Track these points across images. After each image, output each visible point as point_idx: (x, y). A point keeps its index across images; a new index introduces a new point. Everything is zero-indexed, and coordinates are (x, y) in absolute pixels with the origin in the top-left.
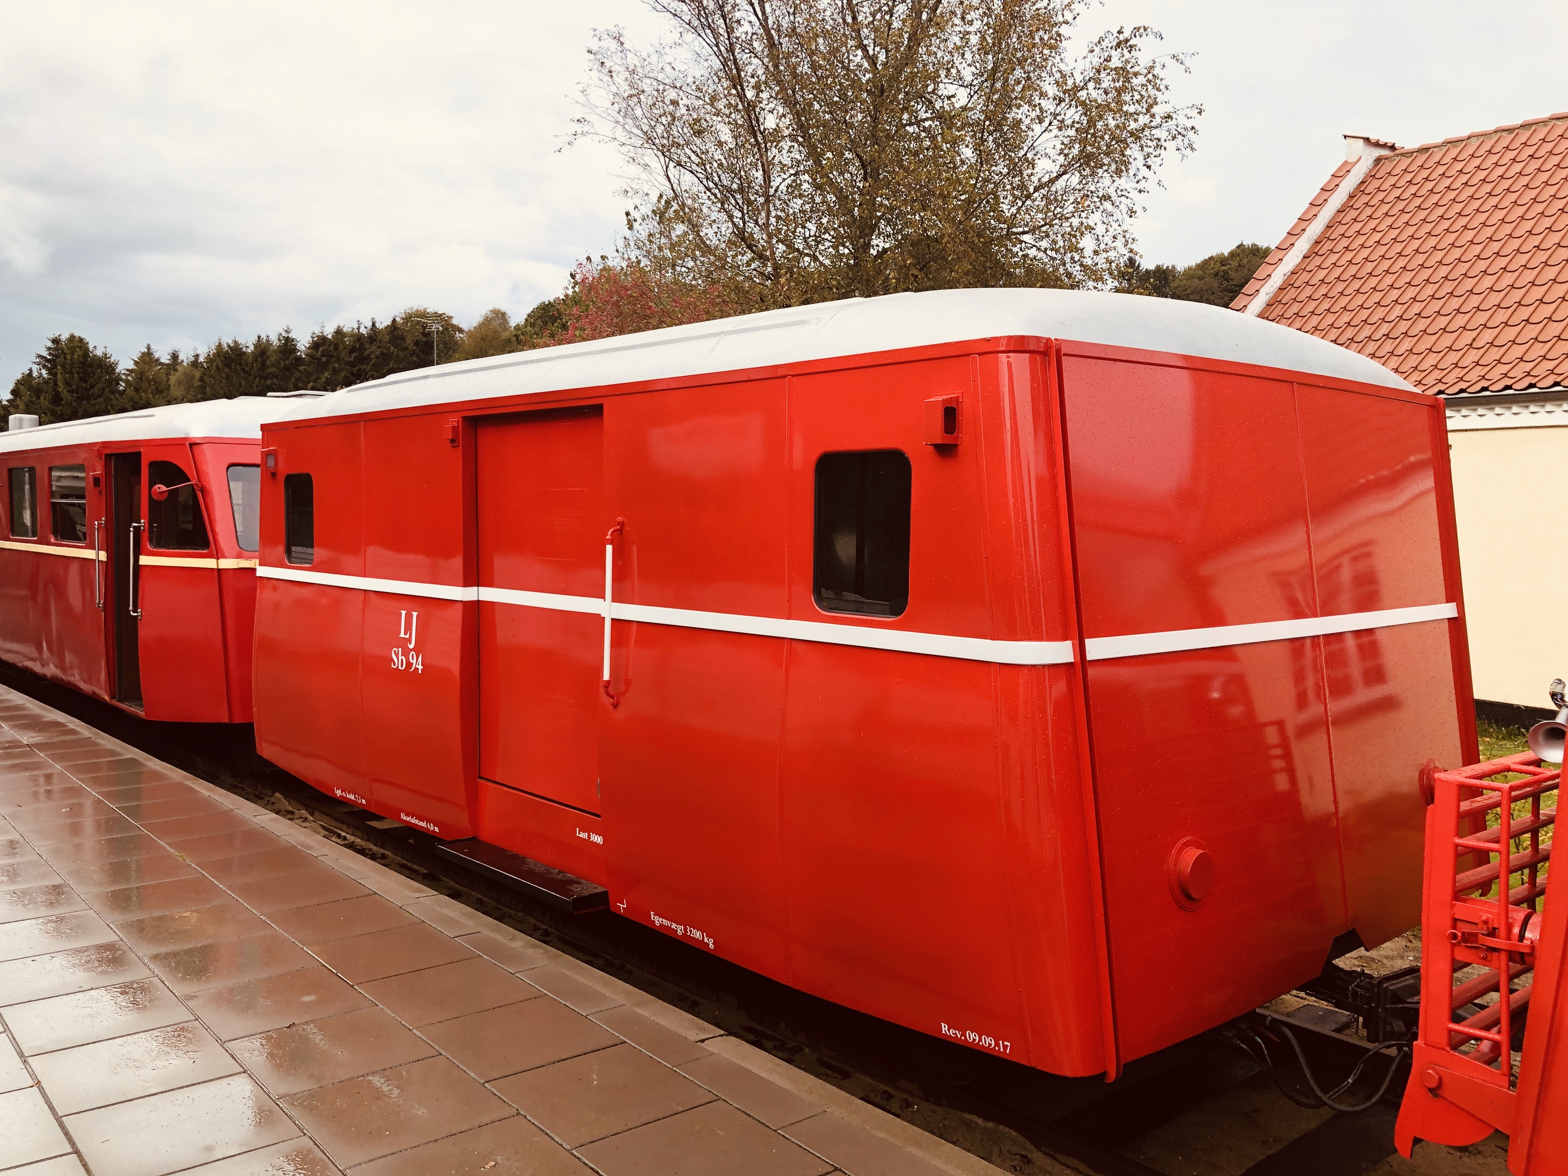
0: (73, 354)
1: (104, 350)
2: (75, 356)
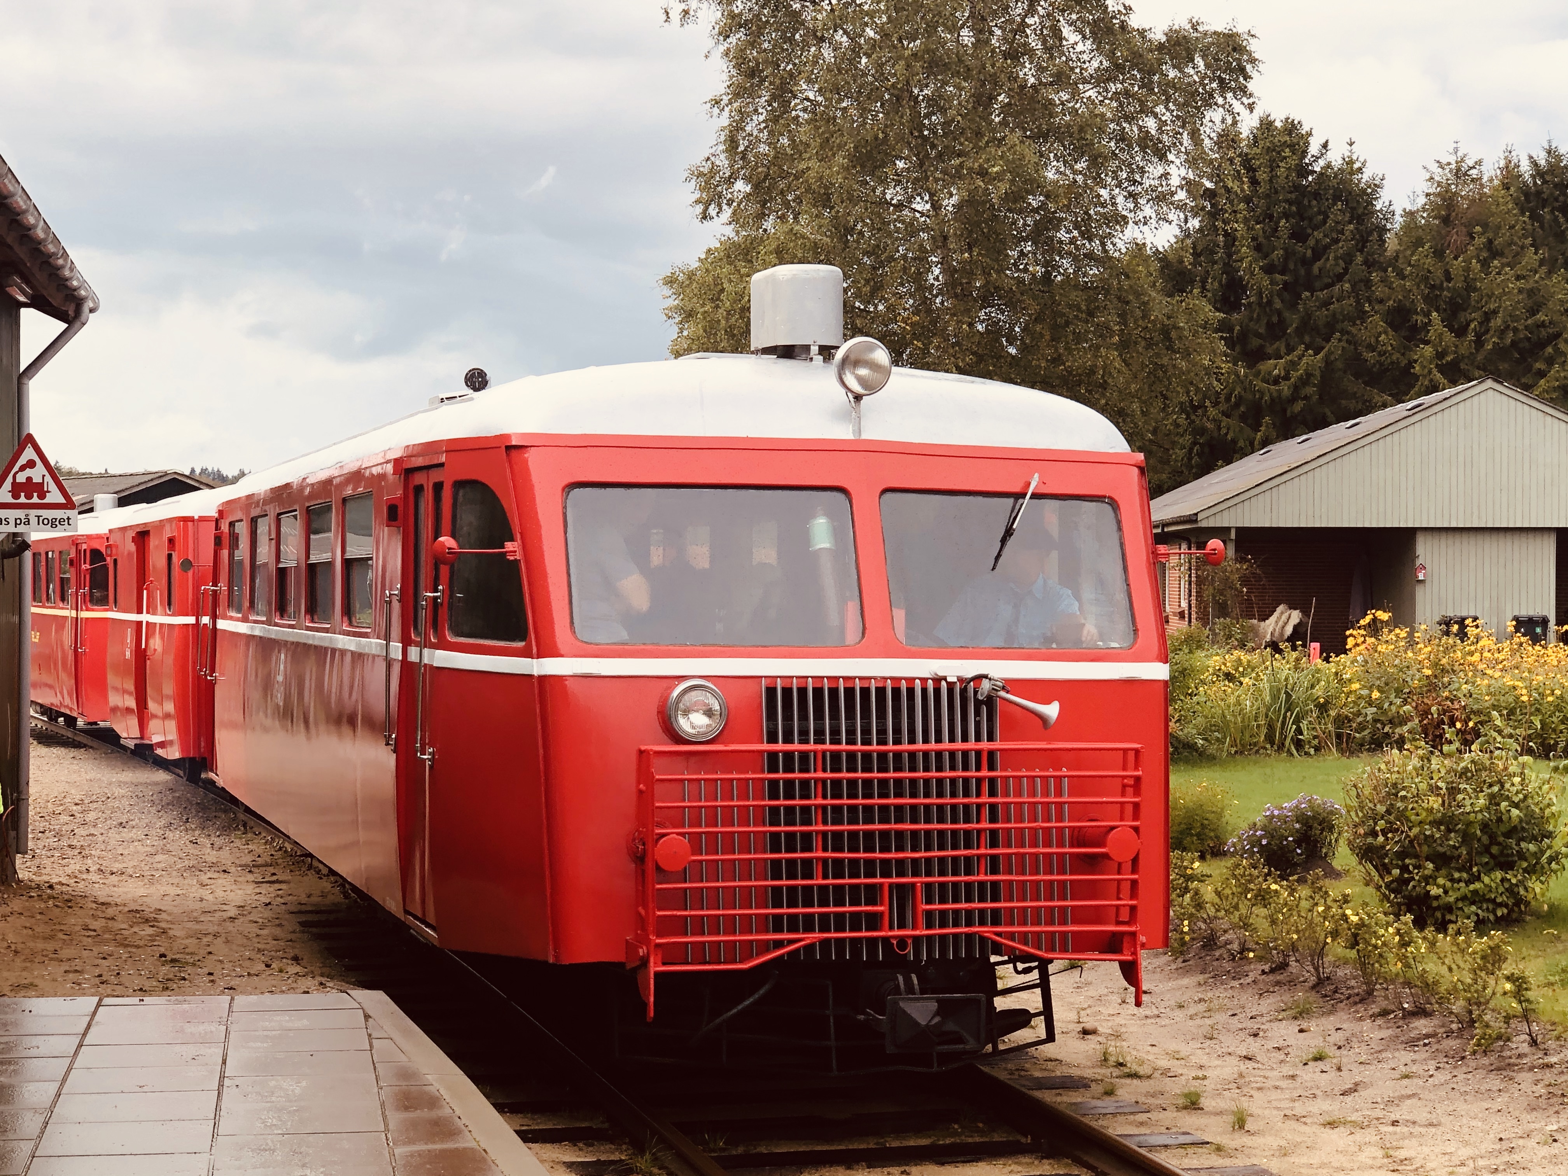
0: (1273, 166)
1: (1345, 150)
2: (1281, 172)
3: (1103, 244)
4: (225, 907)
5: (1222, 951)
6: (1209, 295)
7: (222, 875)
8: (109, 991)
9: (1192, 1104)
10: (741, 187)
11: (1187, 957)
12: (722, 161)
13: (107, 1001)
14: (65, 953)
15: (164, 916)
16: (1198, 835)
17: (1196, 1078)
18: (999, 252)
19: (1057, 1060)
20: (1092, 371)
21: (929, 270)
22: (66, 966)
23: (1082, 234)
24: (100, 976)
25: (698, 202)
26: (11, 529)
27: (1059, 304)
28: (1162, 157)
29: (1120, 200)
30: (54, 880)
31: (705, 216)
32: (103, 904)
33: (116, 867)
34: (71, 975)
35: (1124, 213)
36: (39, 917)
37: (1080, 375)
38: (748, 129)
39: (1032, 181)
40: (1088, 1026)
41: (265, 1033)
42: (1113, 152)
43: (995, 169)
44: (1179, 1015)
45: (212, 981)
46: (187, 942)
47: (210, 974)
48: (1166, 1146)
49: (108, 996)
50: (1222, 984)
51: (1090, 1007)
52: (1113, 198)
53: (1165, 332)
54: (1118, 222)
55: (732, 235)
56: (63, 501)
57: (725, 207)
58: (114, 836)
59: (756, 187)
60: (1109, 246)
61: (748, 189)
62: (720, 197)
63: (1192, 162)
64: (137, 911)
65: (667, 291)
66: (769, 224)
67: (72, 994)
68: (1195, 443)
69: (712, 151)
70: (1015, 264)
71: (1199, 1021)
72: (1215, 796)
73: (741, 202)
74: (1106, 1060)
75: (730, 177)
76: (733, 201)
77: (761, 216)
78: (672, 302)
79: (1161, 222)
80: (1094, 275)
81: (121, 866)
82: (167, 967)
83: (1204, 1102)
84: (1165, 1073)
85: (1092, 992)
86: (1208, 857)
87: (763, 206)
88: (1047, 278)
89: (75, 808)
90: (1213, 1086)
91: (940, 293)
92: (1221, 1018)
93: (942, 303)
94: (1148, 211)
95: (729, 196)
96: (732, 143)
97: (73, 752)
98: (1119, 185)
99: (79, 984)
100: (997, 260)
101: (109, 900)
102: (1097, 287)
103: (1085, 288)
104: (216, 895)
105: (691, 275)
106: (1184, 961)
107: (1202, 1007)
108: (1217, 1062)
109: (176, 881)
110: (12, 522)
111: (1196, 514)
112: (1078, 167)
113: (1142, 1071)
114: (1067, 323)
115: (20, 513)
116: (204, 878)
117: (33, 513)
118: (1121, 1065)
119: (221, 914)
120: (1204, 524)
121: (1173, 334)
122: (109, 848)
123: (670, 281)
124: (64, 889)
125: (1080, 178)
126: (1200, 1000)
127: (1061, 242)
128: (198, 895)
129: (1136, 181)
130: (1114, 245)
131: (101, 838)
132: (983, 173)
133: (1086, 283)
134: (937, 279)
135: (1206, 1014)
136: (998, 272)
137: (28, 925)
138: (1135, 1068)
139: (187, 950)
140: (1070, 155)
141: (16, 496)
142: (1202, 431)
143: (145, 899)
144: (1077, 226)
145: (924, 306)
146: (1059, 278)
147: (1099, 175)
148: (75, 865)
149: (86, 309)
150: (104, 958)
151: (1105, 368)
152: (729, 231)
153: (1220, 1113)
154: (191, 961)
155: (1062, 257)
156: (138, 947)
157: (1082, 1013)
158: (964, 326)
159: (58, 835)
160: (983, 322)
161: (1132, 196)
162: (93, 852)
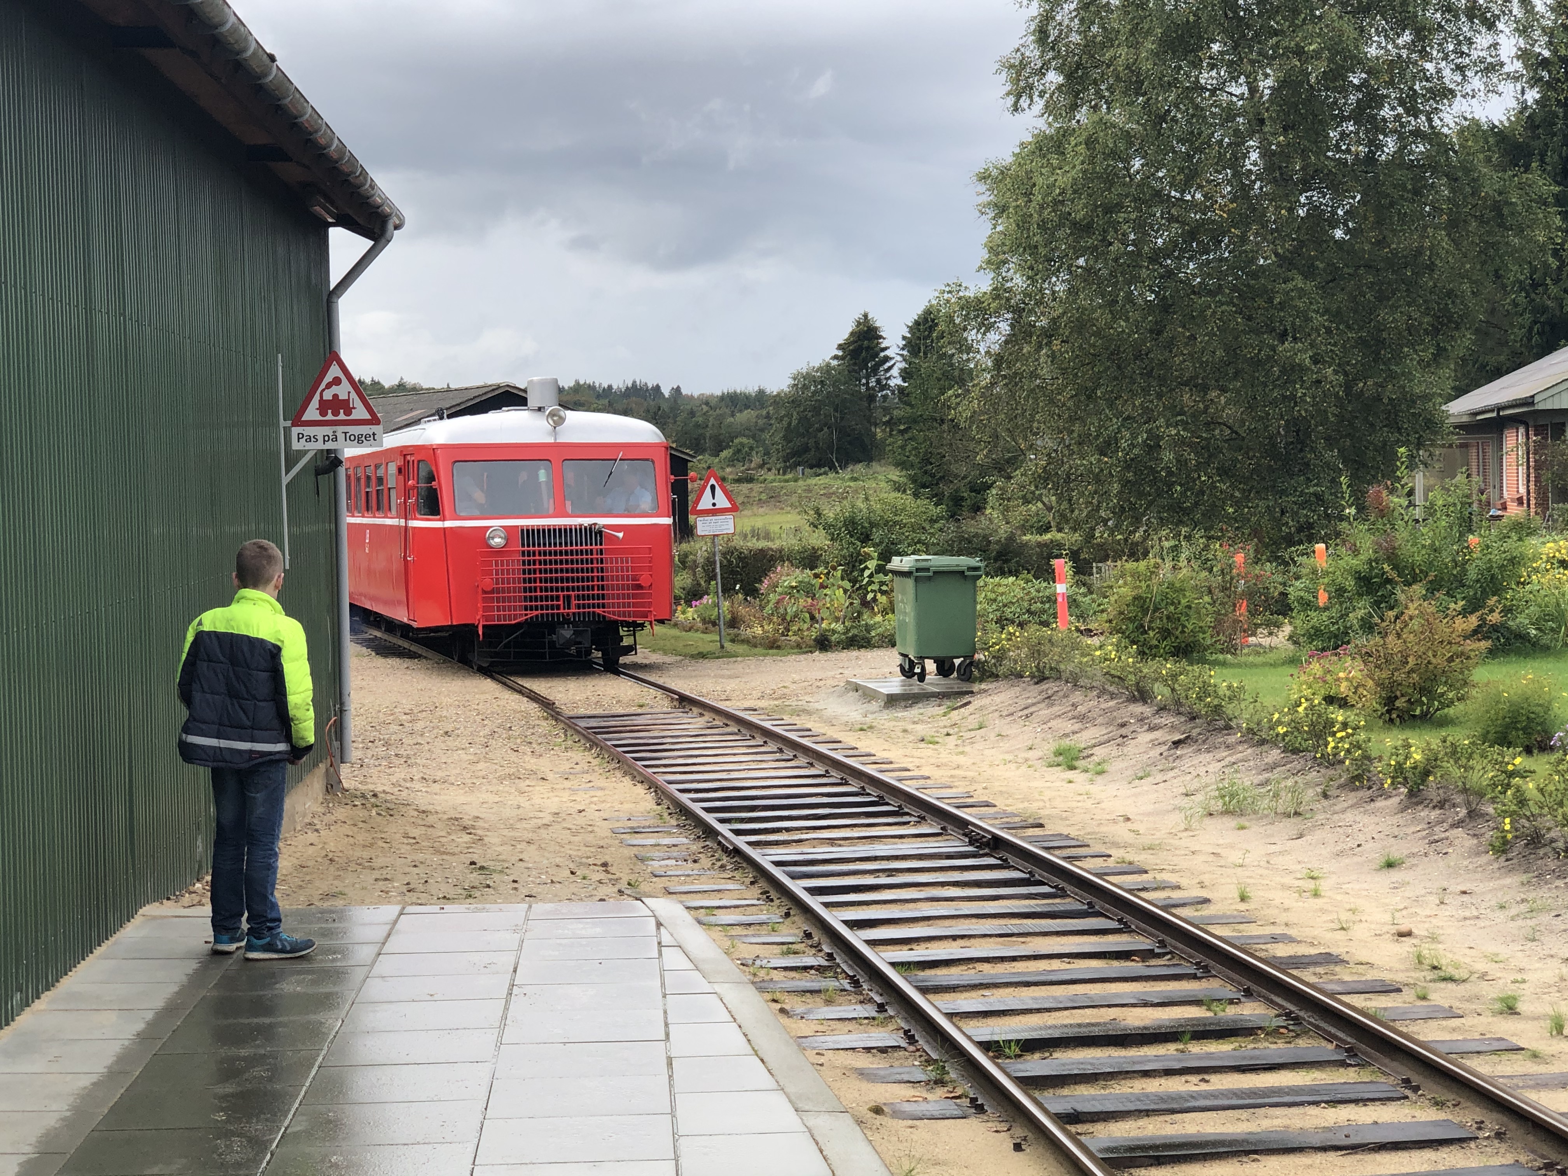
3: (1430, 120)
4: (541, 815)
5: (1548, 849)
6: (1549, 168)
7: (541, 783)
8: (414, 900)
9: (1510, 1009)
10: (1054, 78)
11: (1510, 855)
12: (1033, 52)
13: (409, 909)
14: (378, 862)
15: (480, 823)
16: (1524, 729)
17: (1515, 982)
18: (1317, 134)
19: (1367, 963)
20: (1419, 252)
21: (1245, 156)
22: (376, 874)
23: (1408, 112)
24: (408, 884)
25: (1008, 94)
26: (320, 446)
27: (1383, 184)
28: (1490, 25)
29: (1447, 73)
30: (379, 789)
31: (1016, 108)
32: (424, 812)
33: (439, 775)
34: (381, 883)
35: (1452, 86)
36: (361, 825)
37: (1406, 257)
38: (1059, 18)
39: (1353, 57)
40: (1404, 928)
41: (558, 941)
42: (1439, 24)
43: (1312, 48)
44: (1501, 916)
45: (516, 889)
46: (500, 849)
47: (515, 881)
48: (1478, 1052)
49: (412, 904)
50: (1546, 883)
51: (1406, 908)
52: (1439, 71)
53: (1497, 208)
54: (1446, 97)
55: (1044, 127)
56: (368, 417)
57: (1036, 98)
58: (439, 744)
59: (1069, 76)
60: (1437, 122)
61: (1060, 79)
62: (1031, 89)
63: (1523, 30)
64: (456, 819)
65: (982, 187)
66: (1083, 115)
67: (380, 901)
68: (1535, 323)
69: (1022, 41)
70: (1337, 146)
71: (1520, 923)
72: (1542, 688)
73: (1054, 93)
74: (1420, 962)
75: (1042, 68)
76: (1045, 93)
77: (1074, 107)
78: (986, 198)
79: (1490, 95)
80: (1421, 153)
81: (444, 774)
82: (475, 874)
83: (1521, 1007)
84: (1483, 976)
85: (1409, 892)
86: (1535, 751)
87: (1076, 96)
88: (1370, 159)
89: (405, 717)
90: (1532, 990)
91: (1259, 177)
92: (1546, 918)
93: (1261, 188)
94: (1476, 82)
95: (1041, 87)
96: (1042, 34)
97: (407, 662)
98: (1445, 58)
99: (387, 892)
100: (1316, 142)
101: (430, 808)
102: (1424, 165)
103: (1411, 166)
104: (533, 802)
105: (1003, 172)
106: (1507, 860)
107: (1524, 907)
108: (1537, 965)
109: (494, 789)
110: (321, 439)
111: (1533, 396)
112: (1400, 41)
113: (1457, 974)
114: (1392, 204)
115: (328, 430)
116: (522, 785)
117: (340, 429)
118: (1435, 968)
119: (536, 821)
120: (1540, 407)
121: (1506, 211)
122: (434, 756)
123: (983, 177)
124: (389, 797)
125: (1404, 53)
126: (1523, 901)
127: (1384, 120)
128: (516, 803)
129: (1463, 53)
130: (1441, 120)
131: (427, 747)
132: (1299, 52)
133: (1412, 161)
134: (1255, 164)
135: (1527, 915)
136: (1317, 155)
137: (351, 834)
138: (1451, 971)
139: (500, 857)
140: (1392, 29)
141: (323, 413)
142: (1544, 309)
143: (465, 807)
144: (1402, 102)
145: (1242, 192)
146: (1383, 157)
147: (1424, 48)
148: (400, 774)
149: (390, 226)
150: (415, 866)
151: (1431, 249)
152: (1041, 124)
153: (1537, 1018)
154: (500, 868)
155: (1386, 136)
156: (453, 854)
157: (1397, 915)
158: (1283, 212)
159: (387, 744)
160: (1304, 205)
161: (1460, 68)
162: (418, 761)
